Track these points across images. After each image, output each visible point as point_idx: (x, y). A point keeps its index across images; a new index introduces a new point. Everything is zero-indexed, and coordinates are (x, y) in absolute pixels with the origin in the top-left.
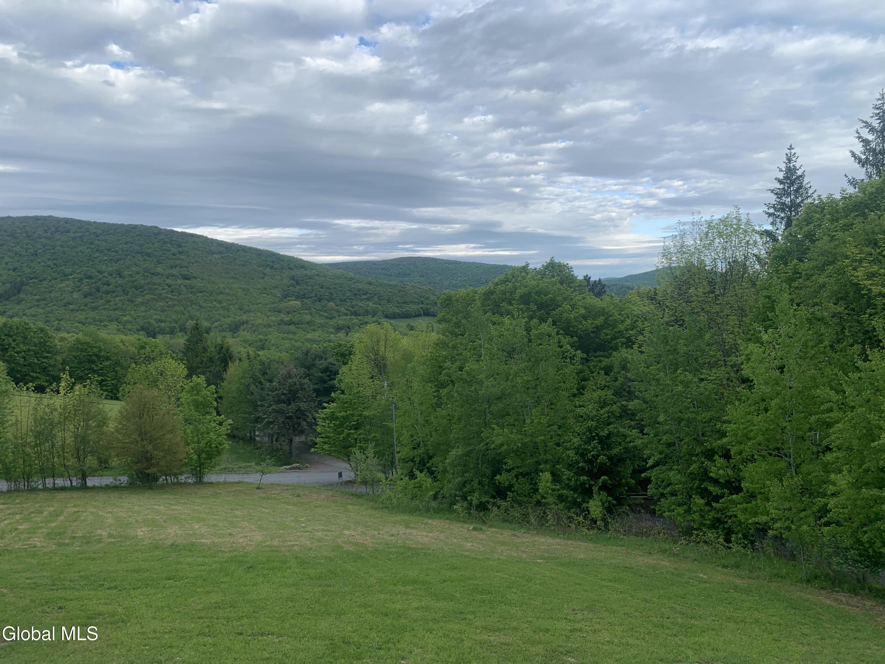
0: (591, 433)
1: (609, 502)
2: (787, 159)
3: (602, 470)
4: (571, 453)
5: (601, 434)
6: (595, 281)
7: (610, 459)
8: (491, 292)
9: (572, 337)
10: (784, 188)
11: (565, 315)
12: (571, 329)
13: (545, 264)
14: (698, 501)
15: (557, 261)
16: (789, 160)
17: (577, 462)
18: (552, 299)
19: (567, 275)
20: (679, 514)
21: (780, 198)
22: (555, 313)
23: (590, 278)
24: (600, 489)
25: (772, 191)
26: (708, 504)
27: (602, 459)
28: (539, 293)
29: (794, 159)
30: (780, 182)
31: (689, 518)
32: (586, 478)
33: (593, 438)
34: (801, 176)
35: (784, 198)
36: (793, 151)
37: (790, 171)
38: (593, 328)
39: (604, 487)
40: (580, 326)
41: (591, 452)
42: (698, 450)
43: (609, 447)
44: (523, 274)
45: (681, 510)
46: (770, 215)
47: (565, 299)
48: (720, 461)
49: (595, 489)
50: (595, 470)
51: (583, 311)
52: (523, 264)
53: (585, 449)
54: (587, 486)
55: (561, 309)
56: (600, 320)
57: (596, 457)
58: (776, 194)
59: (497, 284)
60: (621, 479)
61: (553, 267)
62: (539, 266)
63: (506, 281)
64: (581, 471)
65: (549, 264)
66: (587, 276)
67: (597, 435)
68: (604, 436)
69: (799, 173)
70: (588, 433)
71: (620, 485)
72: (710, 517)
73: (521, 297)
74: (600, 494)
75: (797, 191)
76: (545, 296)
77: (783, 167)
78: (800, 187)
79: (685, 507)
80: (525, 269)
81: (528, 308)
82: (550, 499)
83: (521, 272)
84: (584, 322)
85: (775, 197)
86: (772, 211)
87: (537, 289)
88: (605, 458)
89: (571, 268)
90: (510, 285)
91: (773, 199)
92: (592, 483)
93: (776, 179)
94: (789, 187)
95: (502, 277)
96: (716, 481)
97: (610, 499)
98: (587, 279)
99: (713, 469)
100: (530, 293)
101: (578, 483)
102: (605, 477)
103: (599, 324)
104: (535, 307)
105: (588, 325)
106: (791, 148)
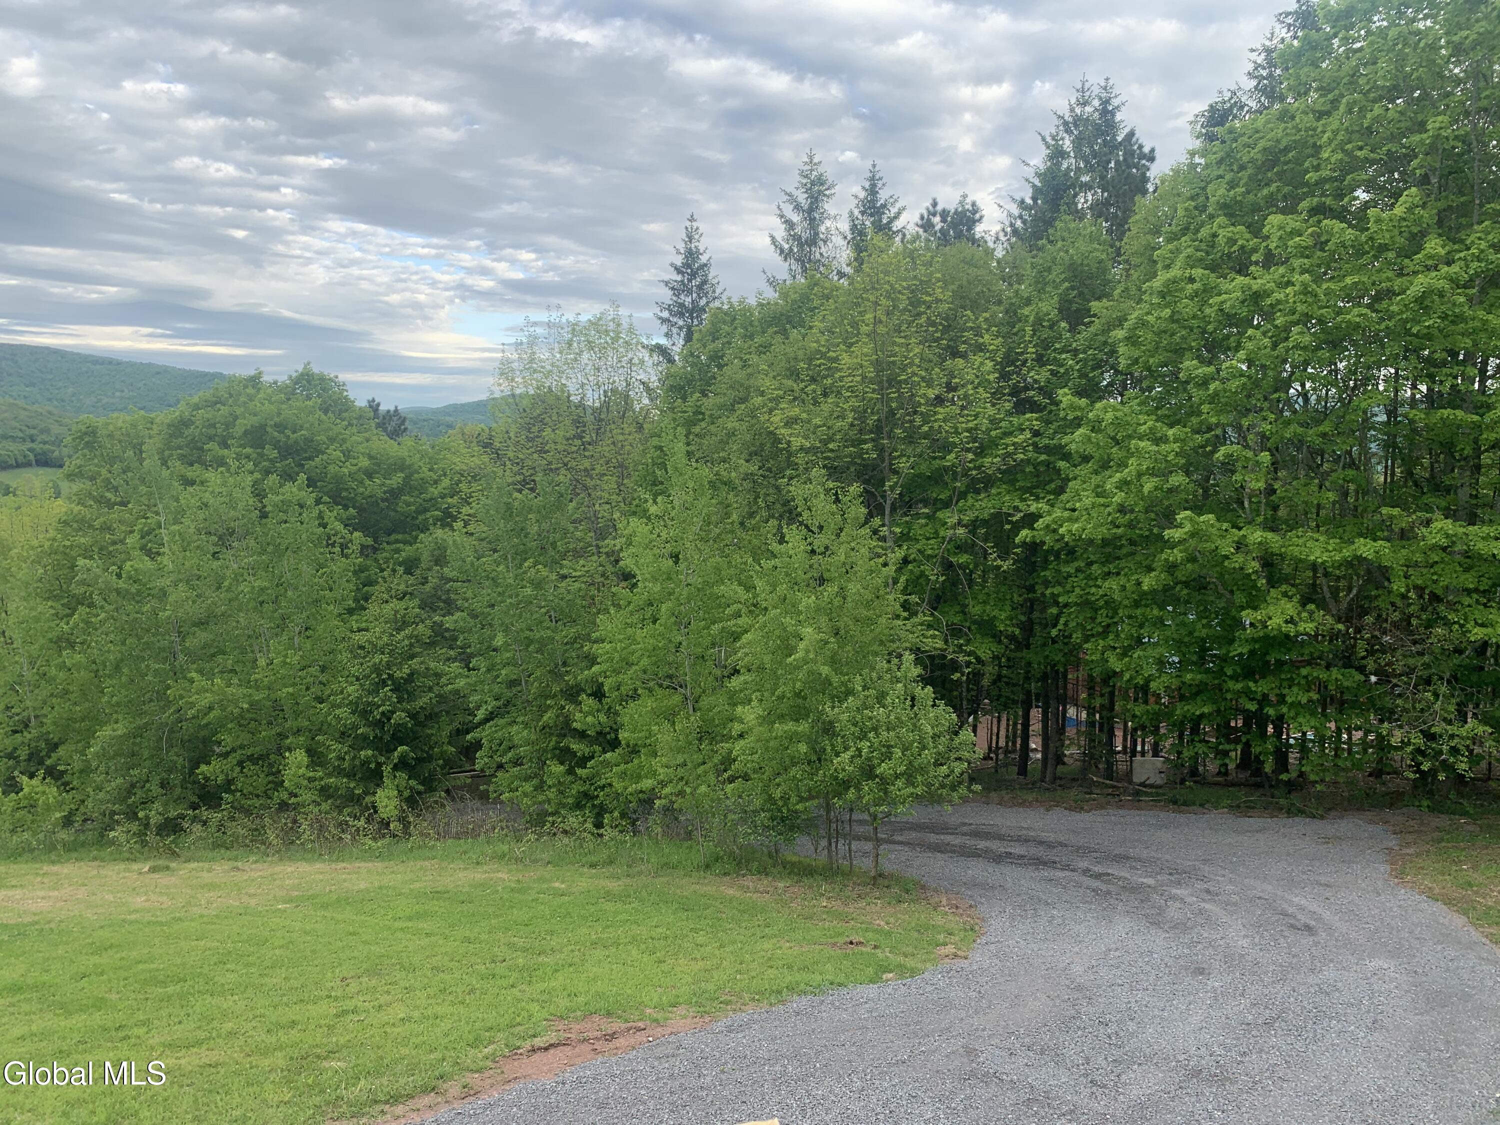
0: (379, 675)
1: (411, 788)
2: (688, 236)
3: (399, 738)
4: (343, 712)
5: (398, 674)
6: (389, 411)
7: (413, 716)
8: (185, 423)
9: (346, 507)
10: (682, 281)
11: (332, 469)
12: (344, 494)
13: (294, 375)
14: (557, 769)
15: (316, 369)
16: (690, 238)
17: (355, 727)
18: (309, 441)
19: (336, 397)
20: (525, 795)
21: (678, 296)
22: (313, 464)
23: (378, 405)
24: (396, 768)
25: (667, 283)
26: (571, 771)
27: (399, 716)
28: (280, 427)
29: (696, 237)
30: (678, 271)
31: (541, 798)
32: (370, 752)
33: (384, 683)
34: (705, 265)
35: (682, 297)
36: (695, 224)
37: (691, 255)
38: (385, 492)
39: (402, 765)
40: (361, 490)
41: (379, 706)
42: (556, 688)
43: (412, 697)
44: (250, 391)
45: (528, 787)
46: (664, 321)
47: (332, 440)
48: (588, 702)
49: (387, 769)
50: (387, 737)
51: (365, 463)
52: (252, 372)
53: (369, 704)
54: (373, 766)
55: (325, 457)
56: (397, 480)
57: (387, 716)
58: (673, 289)
59: (197, 407)
60: (431, 748)
61: (309, 382)
62: (283, 379)
63: (216, 403)
64: (363, 742)
65: (302, 374)
66: (373, 401)
67: (391, 676)
68: (402, 678)
69: (704, 259)
70: (374, 676)
71: (430, 759)
72: (574, 792)
73: (246, 433)
74: (395, 777)
75: (700, 287)
76: (294, 432)
77: (681, 247)
78: (704, 282)
79: (535, 781)
80: (254, 381)
81: (261, 455)
82: (306, 796)
83: (246, 387)
84: (367, 482)
85: (671, 293)
86: (666, 314)
87: (277, 420)
88: (403, 715)
89: (344, 385)
90: (224, 410)
91: (666, 295)
92: (382, 759)
93: (672, 265)
94: (690, 281)
95: (208, 394)
96: (582, 735)
97: (412, 783)
98: (374, 406)
99: (578, 716)
100: (263, 427)
101: (357, 762)
102: (405, 747)
103: (395, 486)
104: (275, 454)
105: (375, 487)
106: (692, 219)
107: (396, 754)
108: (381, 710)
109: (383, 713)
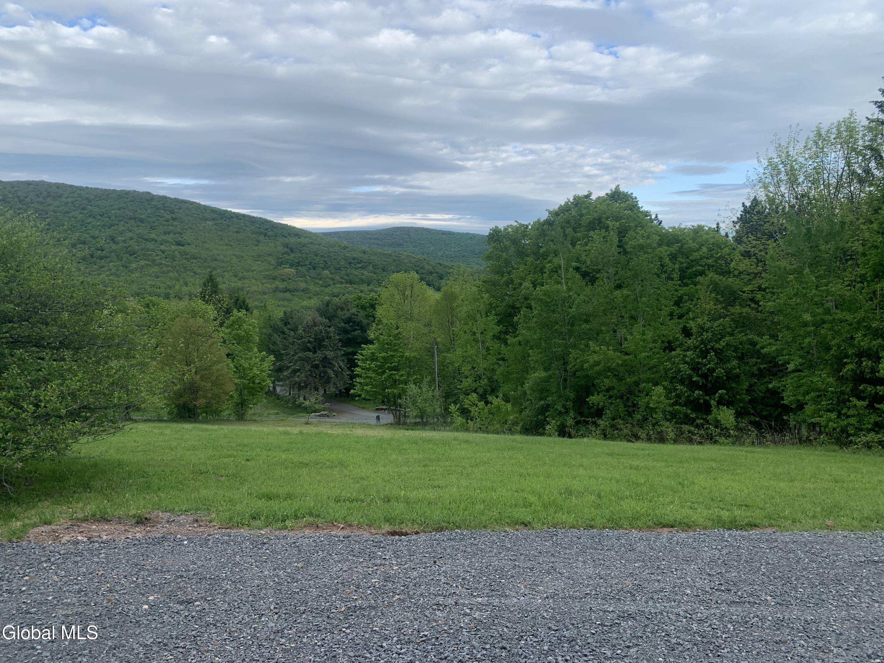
0: (705, 346)
3: (718, 385)
4: (684, 367)
5: (717, 346)
7: (727, 372)
13: (610, 192)
15: (622, 189)
17: (691, 377)
19: (632, 205)
25: (875, 104)
27: (719, 372)
32: (700, 393)
33: (708, 351)
39: (722, 402)
41: (707, 365)
44: (587, 203)
50: (711, 384)
52: (586, 193)
53: (699, 363)
54: (702, 401)
57: (711, 371)
61: (617, 196)
62: (603, 195)
64: (693, 386)
65: (615, 192)
67: (713, 347)
68: (719, 348)
70: (702, 346)
72: (871, 421)
73: (590, 223)
80: (587, 198)
88: (722, 371)
90: (574, 213)
91: (874, 111)
92: (708, 397)
98: (648, 213)
100: (599, 218)
101: (692, 398)
102: (722, 391)
107: (717, 395)
108: (707, 367)
109: (708, 369)
